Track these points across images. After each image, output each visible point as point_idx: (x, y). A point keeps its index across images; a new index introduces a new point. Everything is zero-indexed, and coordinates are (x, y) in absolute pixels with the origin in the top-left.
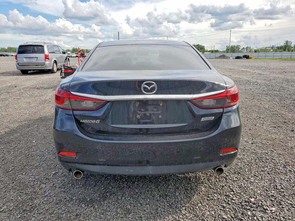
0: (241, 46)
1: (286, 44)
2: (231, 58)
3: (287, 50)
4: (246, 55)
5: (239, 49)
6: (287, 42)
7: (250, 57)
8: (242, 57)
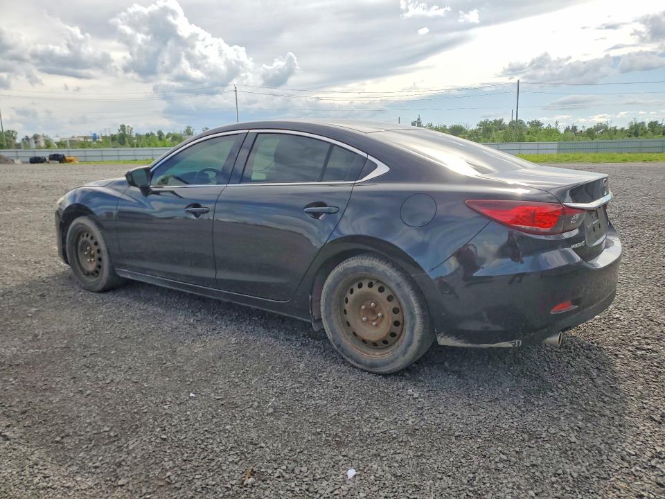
0: (17, 133)
1: (121, 132)
2: (18, 162)
3: (127, 144)
4: (58, 155)
5: (15, 138)
6: (123, 127)
7: (67, 158)
8: (47, 159)
